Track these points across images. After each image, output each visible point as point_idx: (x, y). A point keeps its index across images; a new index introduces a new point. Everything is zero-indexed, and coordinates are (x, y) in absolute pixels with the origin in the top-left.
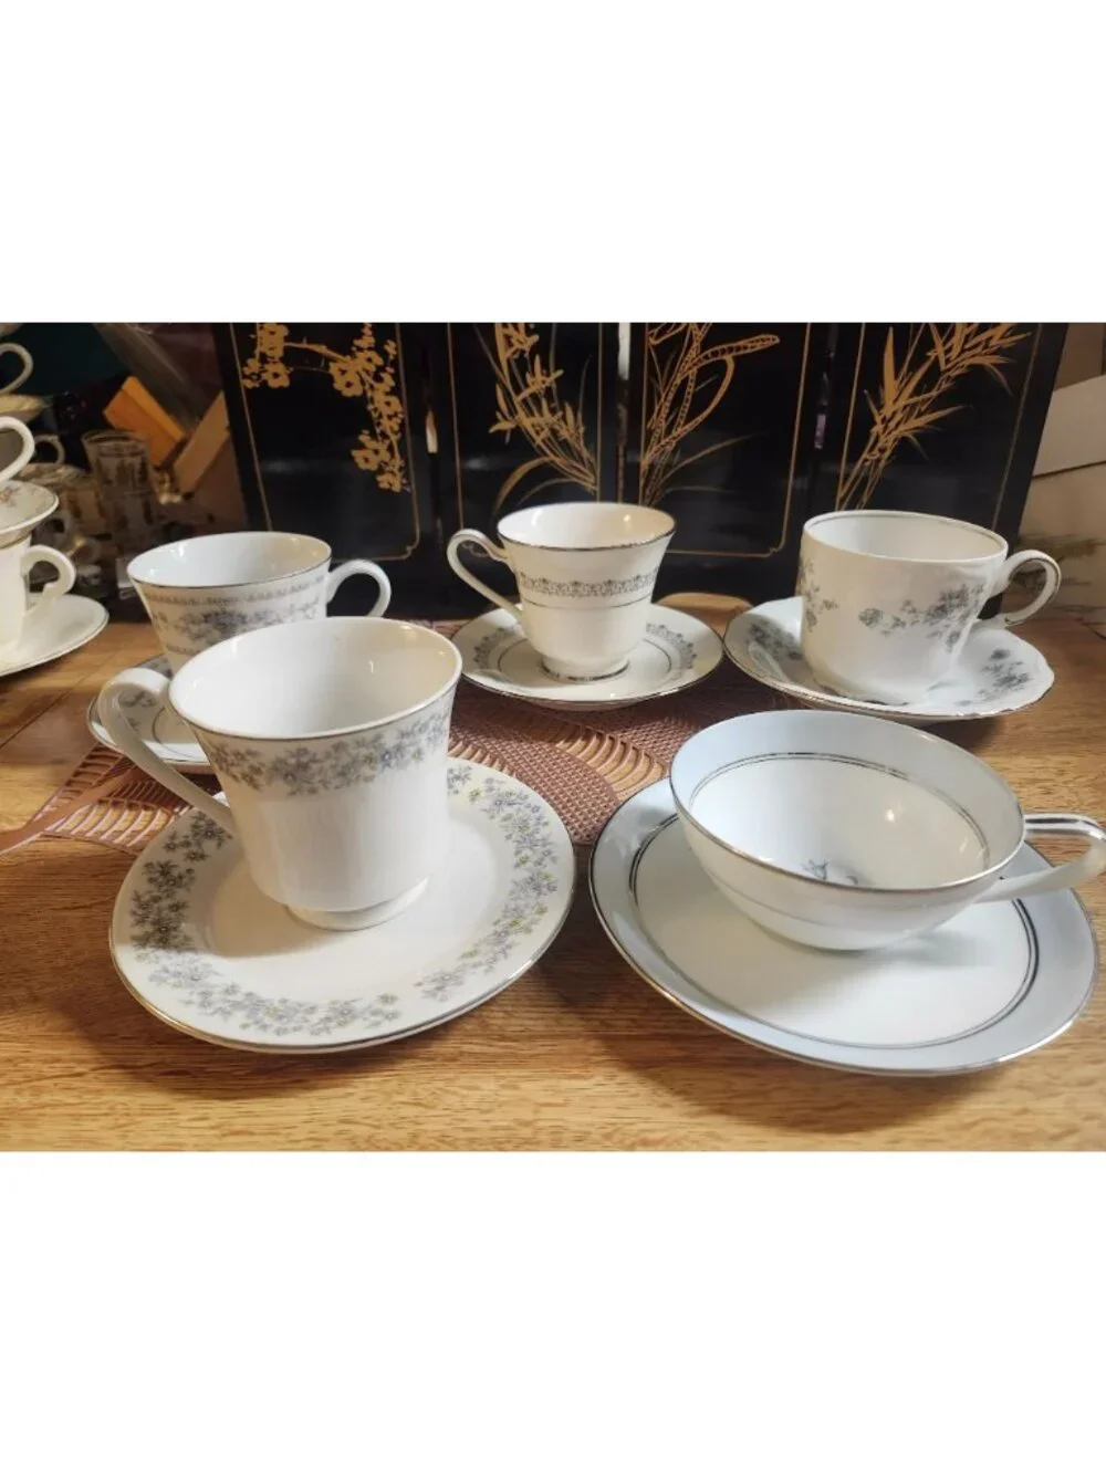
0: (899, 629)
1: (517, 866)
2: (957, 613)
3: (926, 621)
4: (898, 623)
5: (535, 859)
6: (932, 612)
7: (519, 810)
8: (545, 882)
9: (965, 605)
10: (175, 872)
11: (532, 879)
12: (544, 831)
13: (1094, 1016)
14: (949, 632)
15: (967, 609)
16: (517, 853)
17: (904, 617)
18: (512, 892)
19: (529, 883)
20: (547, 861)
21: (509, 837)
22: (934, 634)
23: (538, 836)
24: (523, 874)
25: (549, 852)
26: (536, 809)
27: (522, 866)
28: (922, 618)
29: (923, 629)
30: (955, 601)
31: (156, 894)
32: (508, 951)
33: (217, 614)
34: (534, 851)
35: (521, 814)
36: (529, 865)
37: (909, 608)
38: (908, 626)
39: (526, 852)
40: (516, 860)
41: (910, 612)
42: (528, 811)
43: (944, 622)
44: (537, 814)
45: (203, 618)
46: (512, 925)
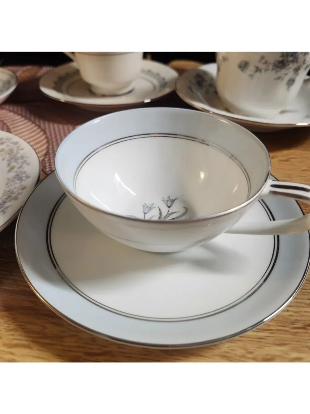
0: (258, 74)
1: (9, 171)
2: (293, 66)
3: (273, 70)
4: (258, 70)
5: (18, 166)
6: (276, 63)
7: (8, 145)
8: (24, 175)
9: (297, 62)
11: (17, 175)
12: (21, 153)
13: (294, 312)
14: (286, 79)
15: (299, 64)
16: (9, 165)
17: (261, 66)
18: (7, 184)
19: (15, 178)
20: (25, 165)
21: (3, 159)
22: (279, 78)
23: (19, 155)
24: (12, 174)
25: (25, 161)
26: (16, 143)
27: (12, 171)
28: (271, 67)
29: (272, 74)
30: (291, 59)
32: (5, 210)
34: (17, 162)
35: (9, 147)
36: (15, 170)
37: (263, 61)
38: (263, 71)
39: (13, 164)
40: (8, 168)
41: (264, 64)
42: (12, 145)
43: (284, 71)
44: (17, 145)
46: (7, 198)
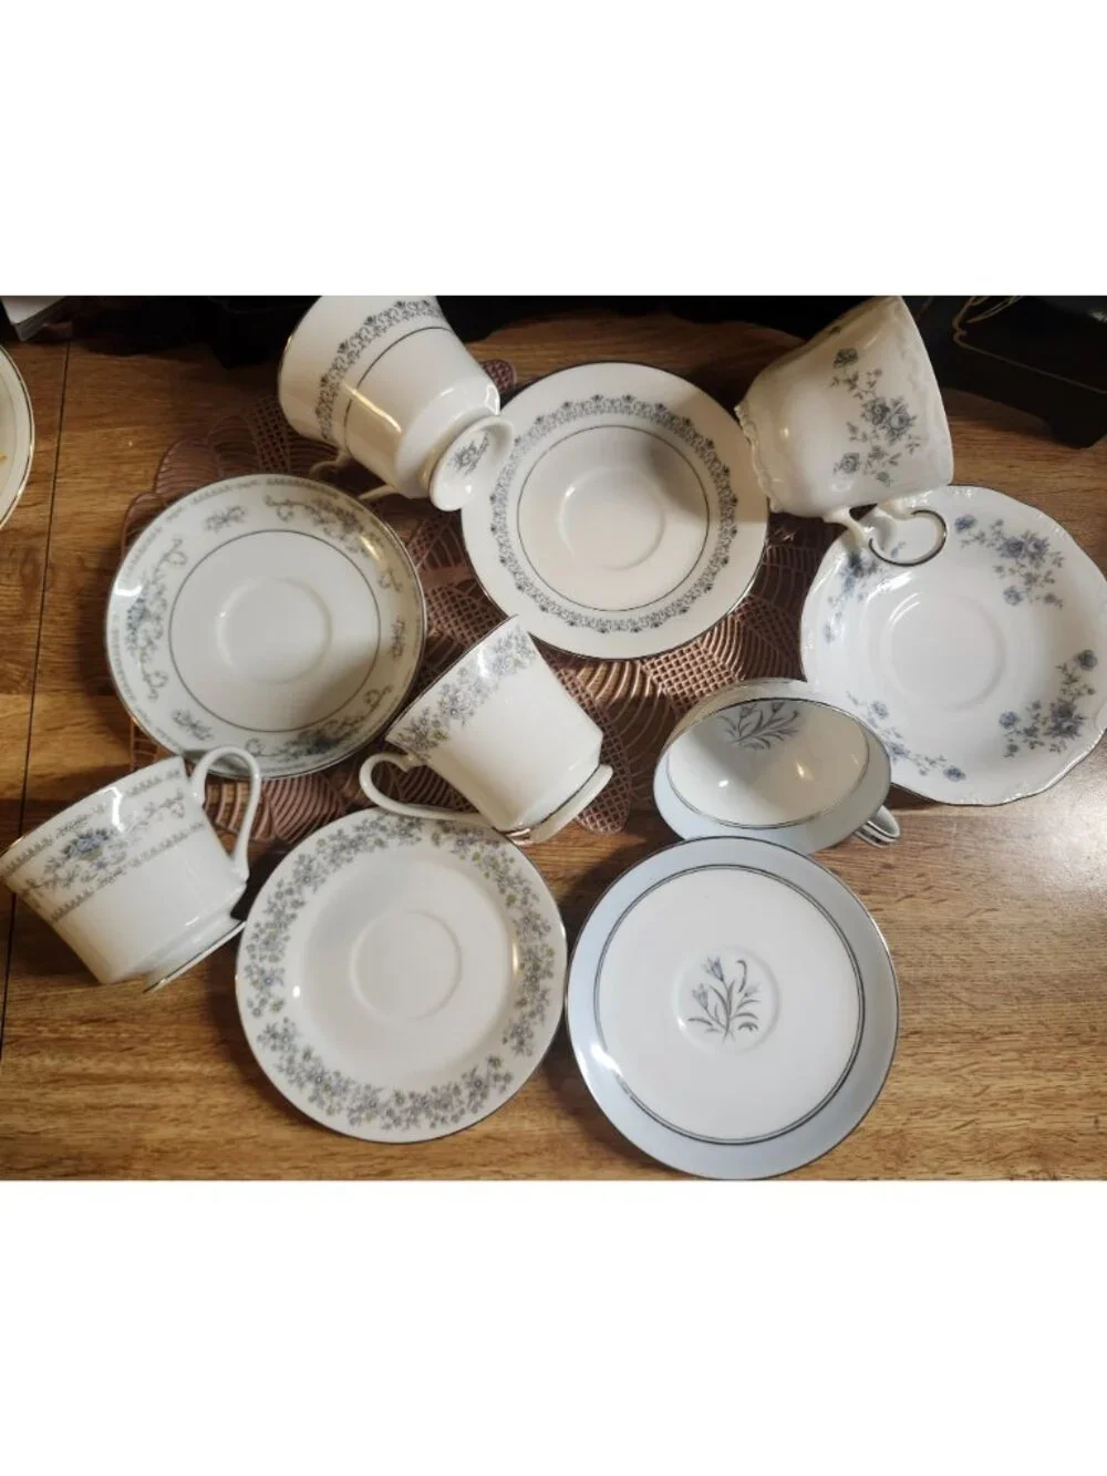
10: (279, 1030)
31: (286, 1056)
33: (75, 842)
45: (65, 856)
